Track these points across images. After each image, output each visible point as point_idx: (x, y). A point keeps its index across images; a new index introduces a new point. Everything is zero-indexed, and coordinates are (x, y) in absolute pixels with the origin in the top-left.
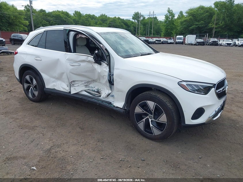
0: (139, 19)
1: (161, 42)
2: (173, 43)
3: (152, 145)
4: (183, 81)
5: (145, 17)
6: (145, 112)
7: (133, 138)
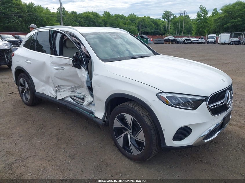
0: (169, 18)
1: (191, 42)
2: (204, 43)
3: (129, 166)
4: (163, 92)
5: (175, 16)
6: (123, 126)
7: (111, 155)
